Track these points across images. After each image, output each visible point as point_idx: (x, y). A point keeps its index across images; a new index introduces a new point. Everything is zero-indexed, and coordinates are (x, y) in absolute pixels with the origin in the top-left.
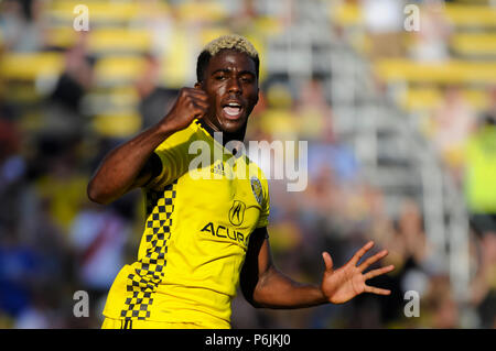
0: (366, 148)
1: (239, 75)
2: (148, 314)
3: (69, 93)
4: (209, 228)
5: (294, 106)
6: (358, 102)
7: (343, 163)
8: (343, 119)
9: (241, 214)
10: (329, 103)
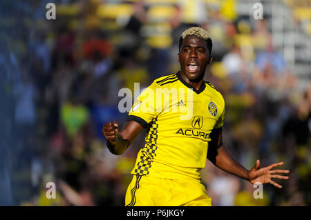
0: (289, 54)
1: (196, 48)
2: (148, 173)
3: (135, 25)
4: (180, 132)
5: (252, 32)
6: (285, 31)
7: (277, 62)
8: (277, 39)
9: (201, 123)
10: (270, 31)
